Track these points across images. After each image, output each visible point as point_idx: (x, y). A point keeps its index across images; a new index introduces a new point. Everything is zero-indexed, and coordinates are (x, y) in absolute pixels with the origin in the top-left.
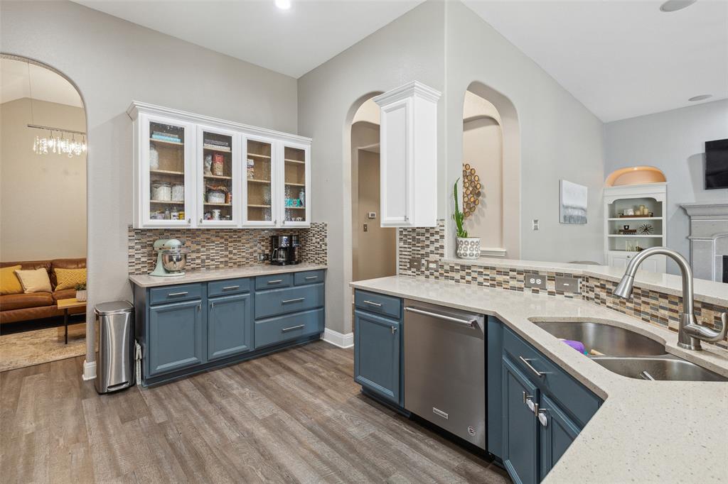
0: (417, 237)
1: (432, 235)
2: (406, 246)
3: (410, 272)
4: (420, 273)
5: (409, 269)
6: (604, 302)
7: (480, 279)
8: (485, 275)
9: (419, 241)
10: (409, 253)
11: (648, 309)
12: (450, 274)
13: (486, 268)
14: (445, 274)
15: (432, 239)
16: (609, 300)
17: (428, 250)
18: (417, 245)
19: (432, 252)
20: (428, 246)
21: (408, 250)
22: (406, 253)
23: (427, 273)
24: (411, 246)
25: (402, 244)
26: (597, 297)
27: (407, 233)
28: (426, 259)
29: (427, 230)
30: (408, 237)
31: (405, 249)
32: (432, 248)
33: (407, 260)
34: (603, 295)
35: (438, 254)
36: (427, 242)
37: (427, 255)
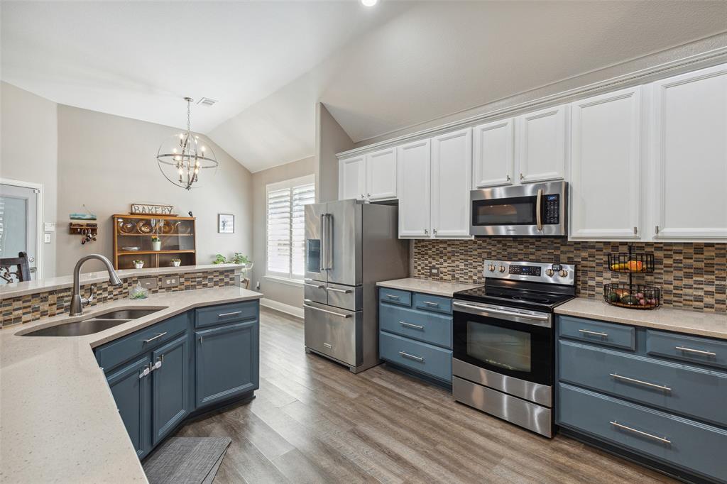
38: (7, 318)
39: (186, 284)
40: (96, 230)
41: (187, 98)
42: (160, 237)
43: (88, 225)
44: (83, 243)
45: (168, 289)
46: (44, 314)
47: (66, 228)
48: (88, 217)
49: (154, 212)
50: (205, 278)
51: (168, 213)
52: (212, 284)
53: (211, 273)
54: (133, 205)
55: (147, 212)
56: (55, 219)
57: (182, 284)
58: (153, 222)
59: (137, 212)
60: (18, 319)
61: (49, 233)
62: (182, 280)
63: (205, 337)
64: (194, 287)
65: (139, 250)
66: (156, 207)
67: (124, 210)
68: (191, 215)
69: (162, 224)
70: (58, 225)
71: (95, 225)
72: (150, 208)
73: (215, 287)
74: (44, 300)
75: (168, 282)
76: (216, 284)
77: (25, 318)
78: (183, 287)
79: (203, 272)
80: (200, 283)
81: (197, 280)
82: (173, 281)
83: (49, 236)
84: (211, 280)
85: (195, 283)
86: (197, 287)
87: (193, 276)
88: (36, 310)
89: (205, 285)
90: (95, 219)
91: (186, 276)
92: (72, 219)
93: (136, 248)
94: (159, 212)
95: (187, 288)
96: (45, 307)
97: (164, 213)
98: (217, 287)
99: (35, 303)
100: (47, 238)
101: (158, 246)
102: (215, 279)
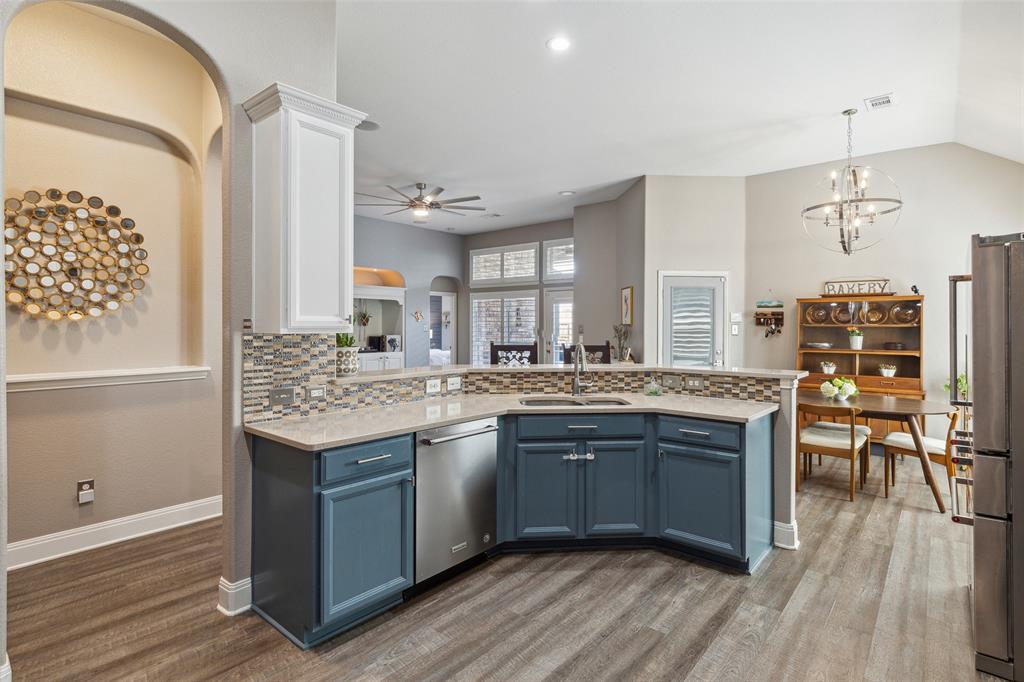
0: (285, 350)
1: (314, 345)
2: (261, 367)
3: (269, 414)
4: (290, 410)
5: (267, 408)
6: (487, 391)
7: (383, 397)
8: (389, 391)
9: (288, 356)
10: (266, 380)
11: (529, 386)
12: (345, 400)
13: (390, 382)
14: (336, 402)
15: (316, 351)
16: (493, 389)
17: (307, 369)
18: (285, 363)
19: (313, 372)
20: (306, 363)
21: (266, 374)
22: (261, 381)
23: (305, 407)
24: (270, 367)
25: (249, 365)
26: (479, 388)
27: (261, 344)
28: (303, 384)
29: (305, 338)
30: (266, 350)
31: (259, 374)
32: (314, 365)
33: (262, 394)
34: (486, 385)
35: (325, 373)
36: (306, 357)
37: (306, 377)
38: (534, 386)
39: (712, 389)
40: (782, 319)
41: (845, 112)
42: (859, 328)
43: (773, 314)
44: (767, 336)
45: (692, 391)
46: (561, 390)
47: (752, 319)
48: (774, 304)
49: (856, 291)
50: (736, 385)
51: (879, 290)
52: (745, 395)
53: (745, 380)
54: (827, 283)
55: (846, 292)
56: (743, 308)
57: (707, 388)
58: (852, 307)
59: (832, 293)
60: (541, 390)
61: (736, 323)
62: (707, 383)
63: (669, 453)
64: (721, 395)
65: (833, 347)
66: (860, 282)
67: (813, 292)
68: (916, 292)
69: (866, 308)
70: (746, 315)
71: (782, 314)
72: (851, 285)
73: (749, 401)
74: (562, 378)
75: (691, 383)
76: (751, 396)
77: (546, 390)
78: (708, 392)
79: (734, 377)
80: (728, 391)
81: (725, 386)
82: (697, 383)
83: (736, 327)
84: (744, 389)
85: (723, 390)
86: (726, 396)
87: (720, 379)
88: (555, 385)
89: (736, 396)
90: (782, 306)
91: (712, 379)
92: (759, 307)
93: (826, 345)
94: (865, 290)
95: (713, 395)
96: (562, 384)
97: (872, 292)
98: (753, 401)
99: (554, 380)
100: (735, 330)
101: (857, 343)
102: (750, 389)
